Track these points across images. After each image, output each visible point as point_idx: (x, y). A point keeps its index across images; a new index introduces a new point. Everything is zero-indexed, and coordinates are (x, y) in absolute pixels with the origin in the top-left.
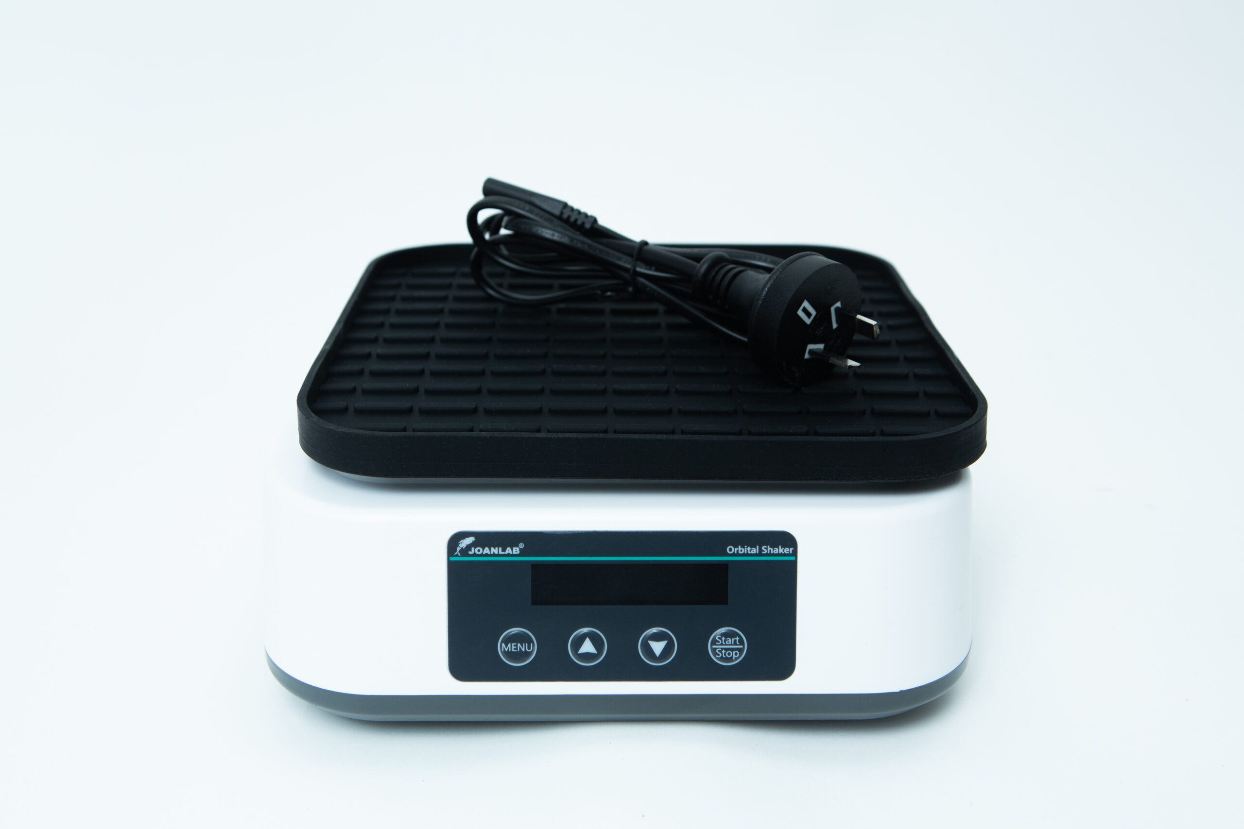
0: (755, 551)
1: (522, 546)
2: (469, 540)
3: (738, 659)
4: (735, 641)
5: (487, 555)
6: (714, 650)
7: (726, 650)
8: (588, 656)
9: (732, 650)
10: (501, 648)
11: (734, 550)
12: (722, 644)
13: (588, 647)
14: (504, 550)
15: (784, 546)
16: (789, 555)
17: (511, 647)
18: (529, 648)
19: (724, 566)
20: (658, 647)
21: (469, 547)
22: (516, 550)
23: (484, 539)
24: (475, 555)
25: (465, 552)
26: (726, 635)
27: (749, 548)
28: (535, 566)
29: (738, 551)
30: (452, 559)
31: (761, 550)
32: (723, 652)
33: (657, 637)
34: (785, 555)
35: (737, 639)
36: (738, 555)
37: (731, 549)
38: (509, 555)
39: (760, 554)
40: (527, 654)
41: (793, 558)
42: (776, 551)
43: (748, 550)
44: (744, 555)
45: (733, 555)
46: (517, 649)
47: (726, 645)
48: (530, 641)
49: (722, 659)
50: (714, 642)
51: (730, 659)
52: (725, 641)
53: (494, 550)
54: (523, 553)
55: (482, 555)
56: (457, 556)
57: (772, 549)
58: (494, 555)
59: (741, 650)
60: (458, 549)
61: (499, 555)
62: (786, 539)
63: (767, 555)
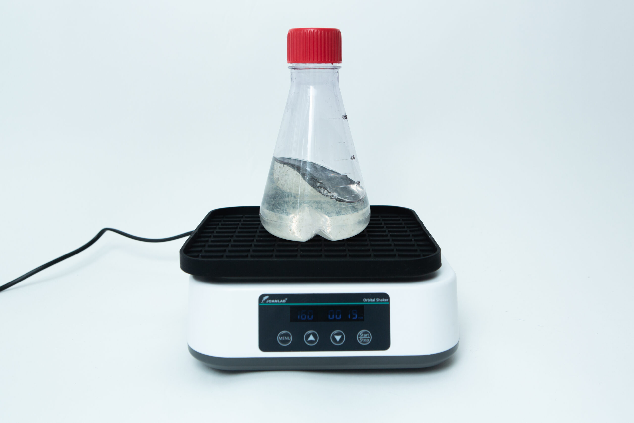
0: (374, 300)
1: (286, 299)
2: (266, 297)
3: (368, 342)
4: (367, 335)
5: (273, 303)
6: (359, 339)
7: (364, 339)
8: (311, 342)
9: (366, 339)
10: (279, 338)
11: (366, 300)
12: (362, 336)
13: (311, 338)
14: (280, 301)
15: (385, 298)
16: (387, 302)
17: (282, 338)
18: (289, 338)
19: (362, 306)
20: (338, 338)
21: (266, 300)
22: (284, 301)
23: (273, 297)
24: (269, 303)
25: (265, 302)
26: (364, 333)
27: (372, 299)
28: (292, 307)
29: (367, 301)
30: (260, 304)
31: (376, 300)
32: (363, 339)
33: (338, 334)
34: (385, 302)
35: (368, 334)
36: (367, 302)
37: (365, 300)
38: (281, 303)
39: (376, 301)
40: (288, 341)
41: (388, 303)
42: (382, 300)
43: (371, 300)
44: (370, 302)
45: (366, 302)
46: (284, 339)
47: (364, 336)
48: (289, 336)
49: (362, 342)
50: (359, 336)
51: (366, 342)
52: (363, 335)
53: (276, 301)
54: (287, 302)
55: (271, 303)
56: (262, 303)
57: (380, 300)
58: (276, 303)
59: (369, 339)
60: (263, 301)
61: (278, 303)
62: (385, 296)
63: (378, 302)
